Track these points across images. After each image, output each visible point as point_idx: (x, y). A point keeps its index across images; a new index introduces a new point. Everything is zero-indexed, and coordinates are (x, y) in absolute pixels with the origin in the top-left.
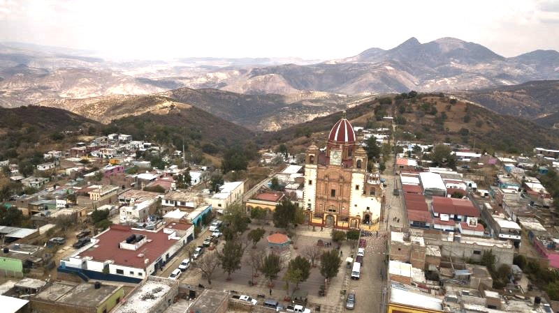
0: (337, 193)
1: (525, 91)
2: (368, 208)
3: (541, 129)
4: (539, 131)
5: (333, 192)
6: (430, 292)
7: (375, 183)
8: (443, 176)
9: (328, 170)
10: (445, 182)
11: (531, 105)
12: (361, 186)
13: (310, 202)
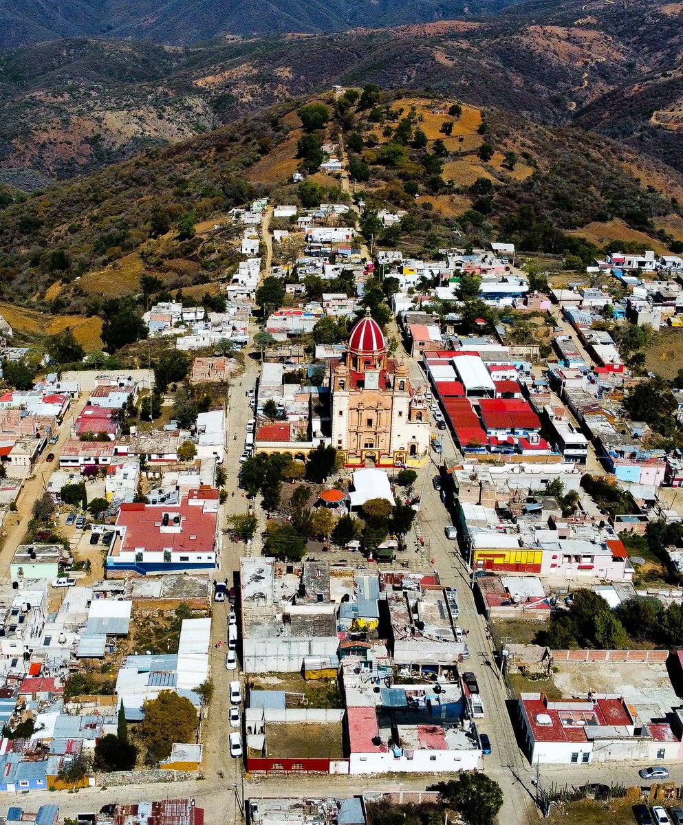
0: (374, 423)
1: (594, 21)
2: (414, 437)
3: (625, 155)
4: (621, 159)
5: (370, 422)
6: (505, 532)
7: (422, 407)
8: (485, 357)
9: (364, 396)
10: (490, 370)
11: (608, 56)
12: (405, 413)
13: (340, 438)
